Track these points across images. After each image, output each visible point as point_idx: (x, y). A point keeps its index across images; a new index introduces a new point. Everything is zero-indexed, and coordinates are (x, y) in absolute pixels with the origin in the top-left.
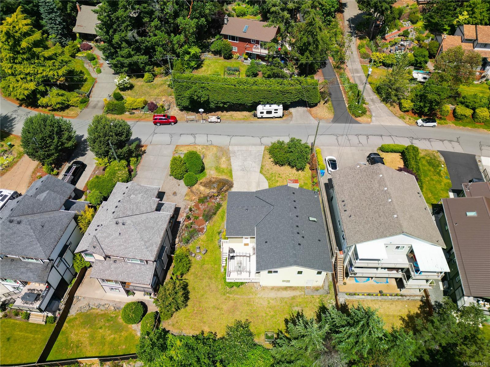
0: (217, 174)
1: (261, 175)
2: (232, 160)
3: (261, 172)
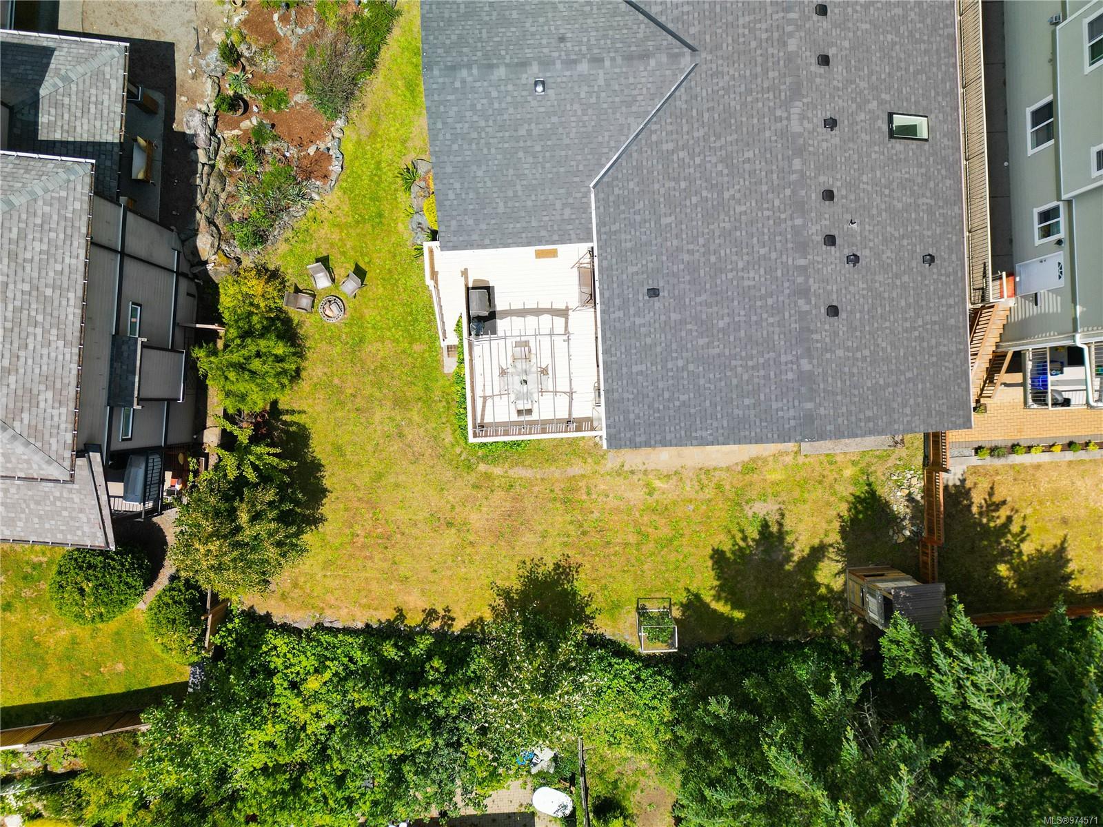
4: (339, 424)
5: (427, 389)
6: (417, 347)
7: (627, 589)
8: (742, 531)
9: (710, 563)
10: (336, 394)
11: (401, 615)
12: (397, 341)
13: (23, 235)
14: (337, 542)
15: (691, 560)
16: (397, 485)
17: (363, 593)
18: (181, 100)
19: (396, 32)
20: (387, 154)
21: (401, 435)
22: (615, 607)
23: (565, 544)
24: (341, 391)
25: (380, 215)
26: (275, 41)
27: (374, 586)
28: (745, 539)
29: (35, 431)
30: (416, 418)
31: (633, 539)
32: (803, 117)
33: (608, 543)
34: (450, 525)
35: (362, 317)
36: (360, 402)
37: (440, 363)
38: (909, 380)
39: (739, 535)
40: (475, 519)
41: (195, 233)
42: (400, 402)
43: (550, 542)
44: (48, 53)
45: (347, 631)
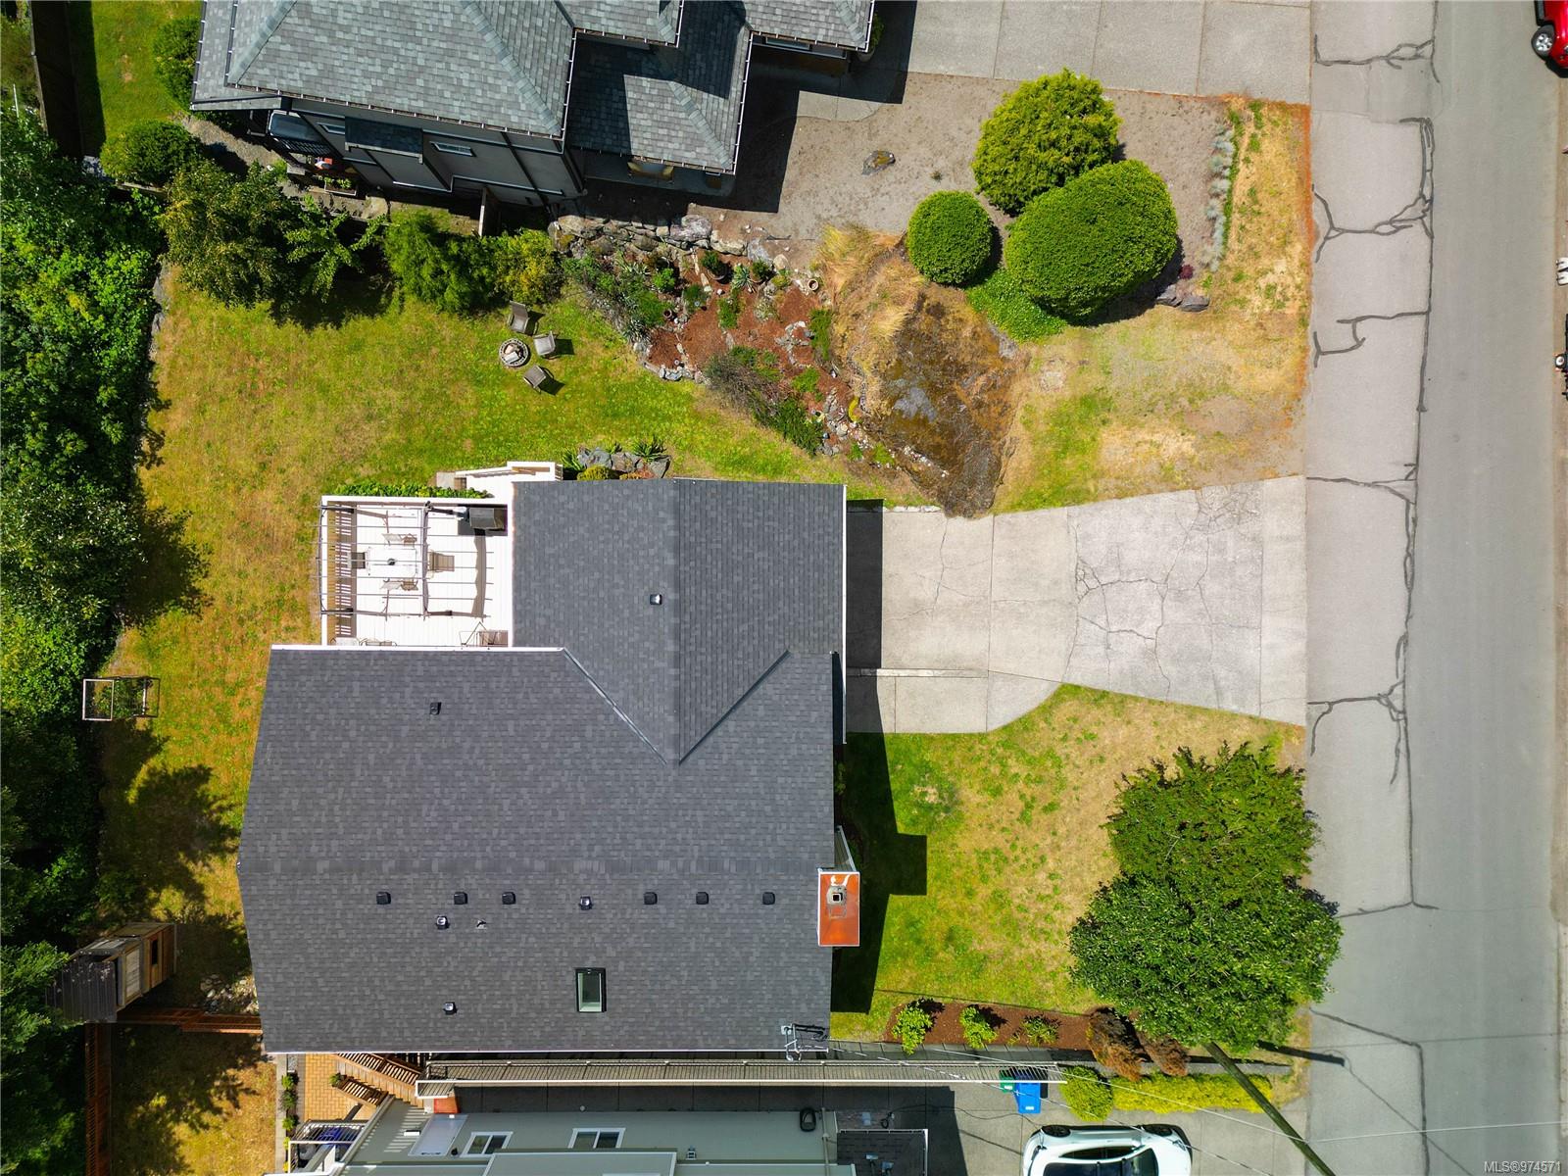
0: (1044, 407)
1: (1041, 693)
2: (1166, 499)
3: (1067, 691)
4: (386, 350)
5: (421, 452)
6: (469, 444)
7: (172, 666)
8: (230, 807)
9: (194, 765)
10: (418, 349)
11: (163, 406)
12: (476, 422)
13: (473, 64)
14: (252, 337)
15: (200, 743)
16: (312, 409)
17: (189, 362)
18: (720, 215)
19: (795, 450)
20: (679, 429)
21: (370, 418)
22: (151, 653)
23: (229, 599)
24: (424, 355)
25: (615, 415)
26: (782, 321)
27: (196, 375)
28: (221, 809)
29: (274, 55)
30: (387, 437)
31: (230, 677)
32: (590, 873)
33: (227, 649)
34: (263, 466)
35: (506, 386)
36: (410, 375)
37: (450, 469)
38: (314, 981)
39: (225, 803)
40: (267, 496)
41: (583, 215)
42: (407, 420)
43: (233, 580)
44: (723, 91)
45: (146, 341)
